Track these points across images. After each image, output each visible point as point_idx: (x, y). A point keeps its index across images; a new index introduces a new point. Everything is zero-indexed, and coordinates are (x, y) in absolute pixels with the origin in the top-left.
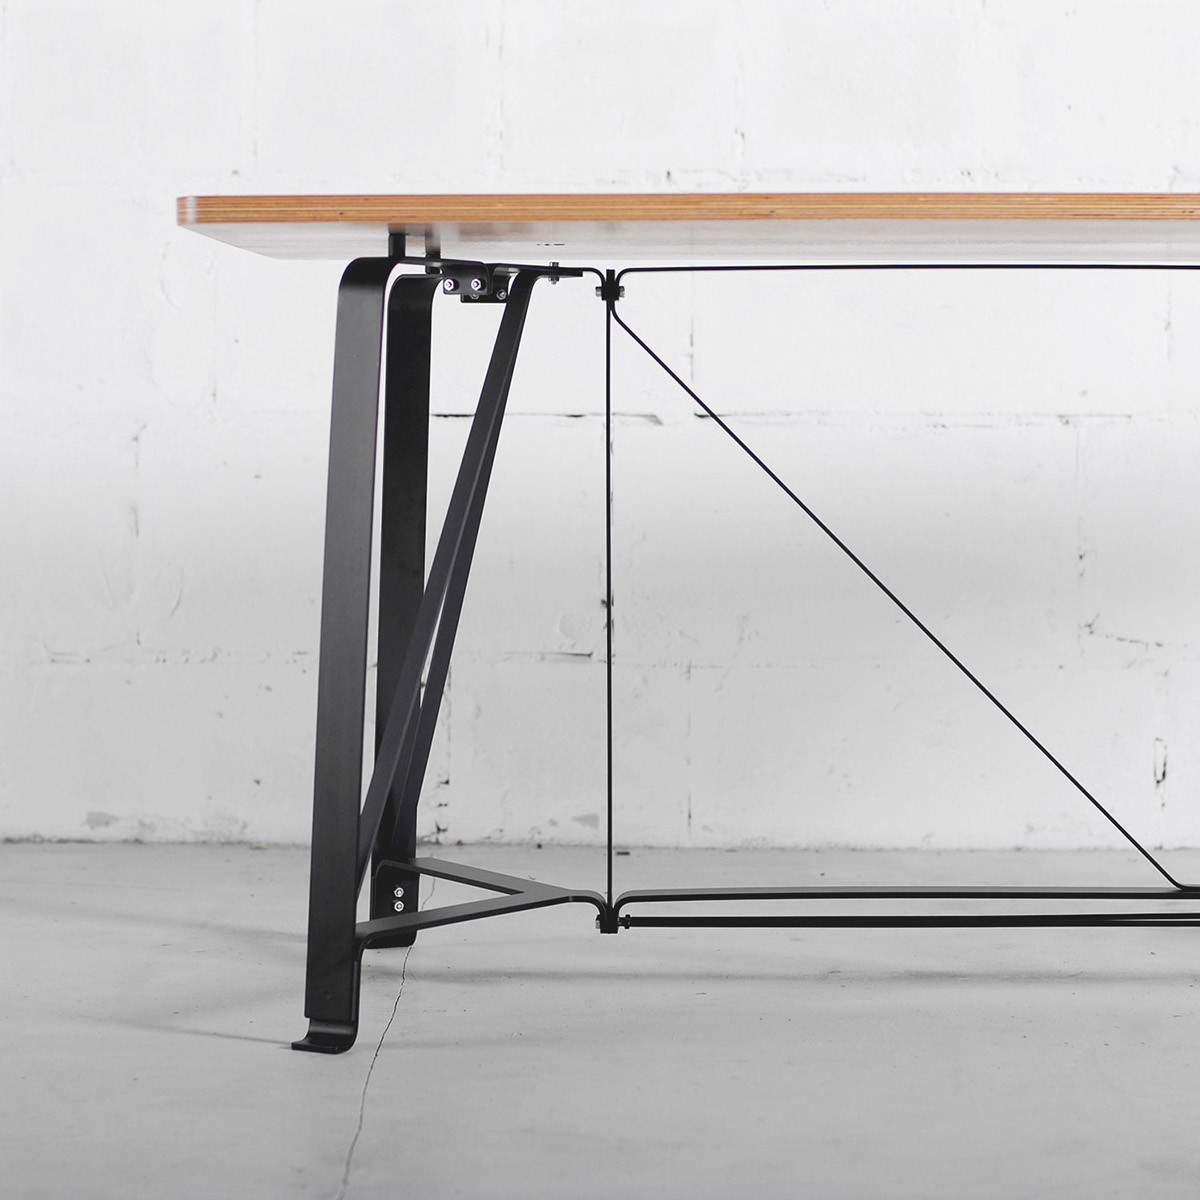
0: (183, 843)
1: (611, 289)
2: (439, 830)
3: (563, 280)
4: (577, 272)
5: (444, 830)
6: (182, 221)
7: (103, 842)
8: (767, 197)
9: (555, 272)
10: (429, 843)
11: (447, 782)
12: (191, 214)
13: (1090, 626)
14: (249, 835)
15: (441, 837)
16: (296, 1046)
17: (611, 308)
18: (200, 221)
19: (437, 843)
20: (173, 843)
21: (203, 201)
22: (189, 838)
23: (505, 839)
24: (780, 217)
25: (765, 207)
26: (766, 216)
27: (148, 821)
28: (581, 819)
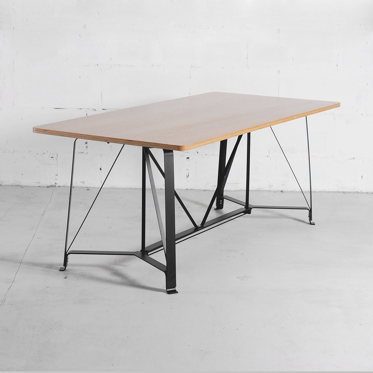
2: (56, 184)
10: (54, 186)
11: (57, 175)
14: (21, 184)
20: (7, 185)
22: (10, 184)
27: (2, 181)
28: (82, 182)
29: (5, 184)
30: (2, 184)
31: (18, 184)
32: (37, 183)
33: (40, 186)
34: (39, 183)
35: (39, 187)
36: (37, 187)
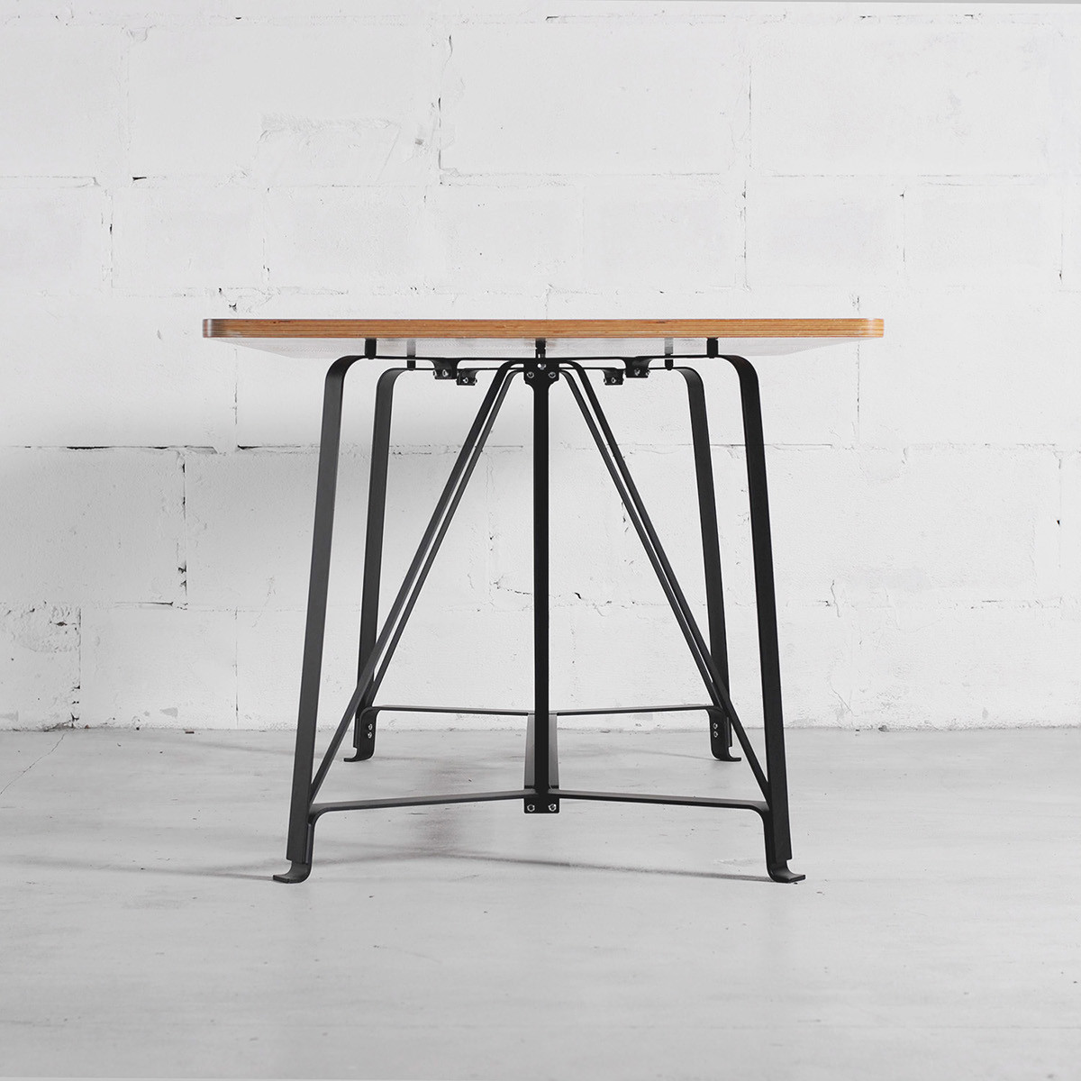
2: (73, 718)
5: (77, 719)
10: (68, 727)
11: (79, 688)
13: (497, 583)
15: (75, 723)
19: (73, 727)
23: (117, 725)
28: (166, 712)
32: (9, 716)
33: (17, 727)
34: (14, 717)
35: (16, 730)
36: (8, 730)
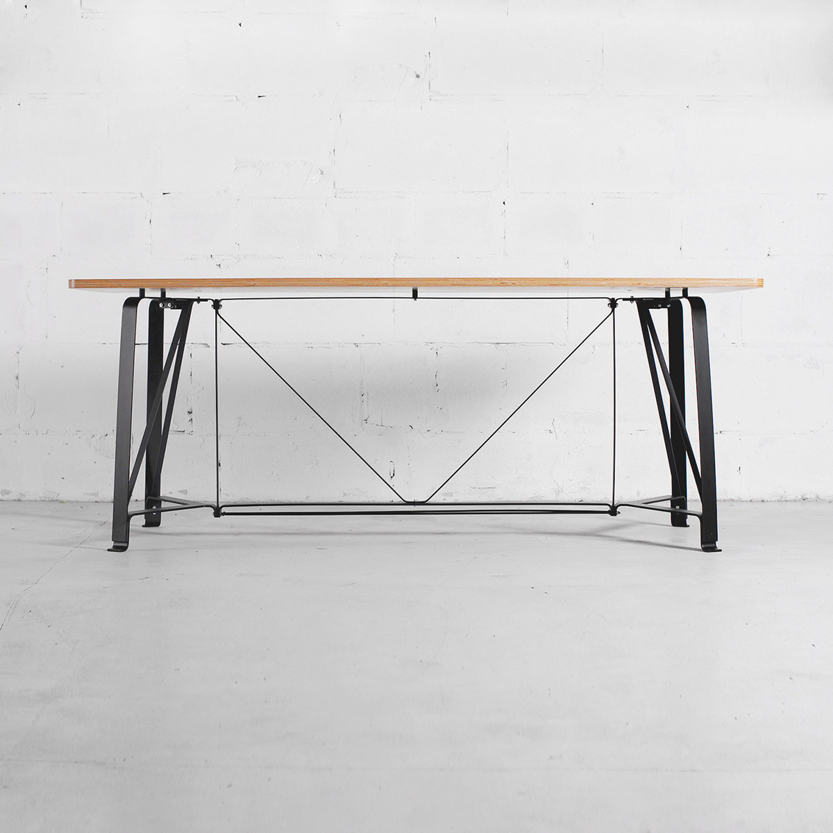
0: (36, 501)
1: (217, 305)
3: (201, 302)
4: (206, 300)
6: (70, 287)
7: (6, 501)
8: (253, 279)
9: (199, 300)
12: (73, 285)
13: (366, 420)
14: (60, 498)
16: (109, 550)
17: (217, 313)
18: (75, 287)
20: (32, 501)
21: (77, 281)
22: (38, 499)
24: (257, 286)
25: (253, 283)
26: (253, 286)
27: (23, 493)
28: (181, 492)
29: (28, 498)
30: (23, 499)
31: (55, 497)
32: (93, 494)
33: (98, 500)
34: (96, 494)
35: (96, 502)
36: (93, 502)
